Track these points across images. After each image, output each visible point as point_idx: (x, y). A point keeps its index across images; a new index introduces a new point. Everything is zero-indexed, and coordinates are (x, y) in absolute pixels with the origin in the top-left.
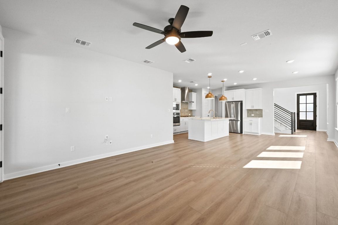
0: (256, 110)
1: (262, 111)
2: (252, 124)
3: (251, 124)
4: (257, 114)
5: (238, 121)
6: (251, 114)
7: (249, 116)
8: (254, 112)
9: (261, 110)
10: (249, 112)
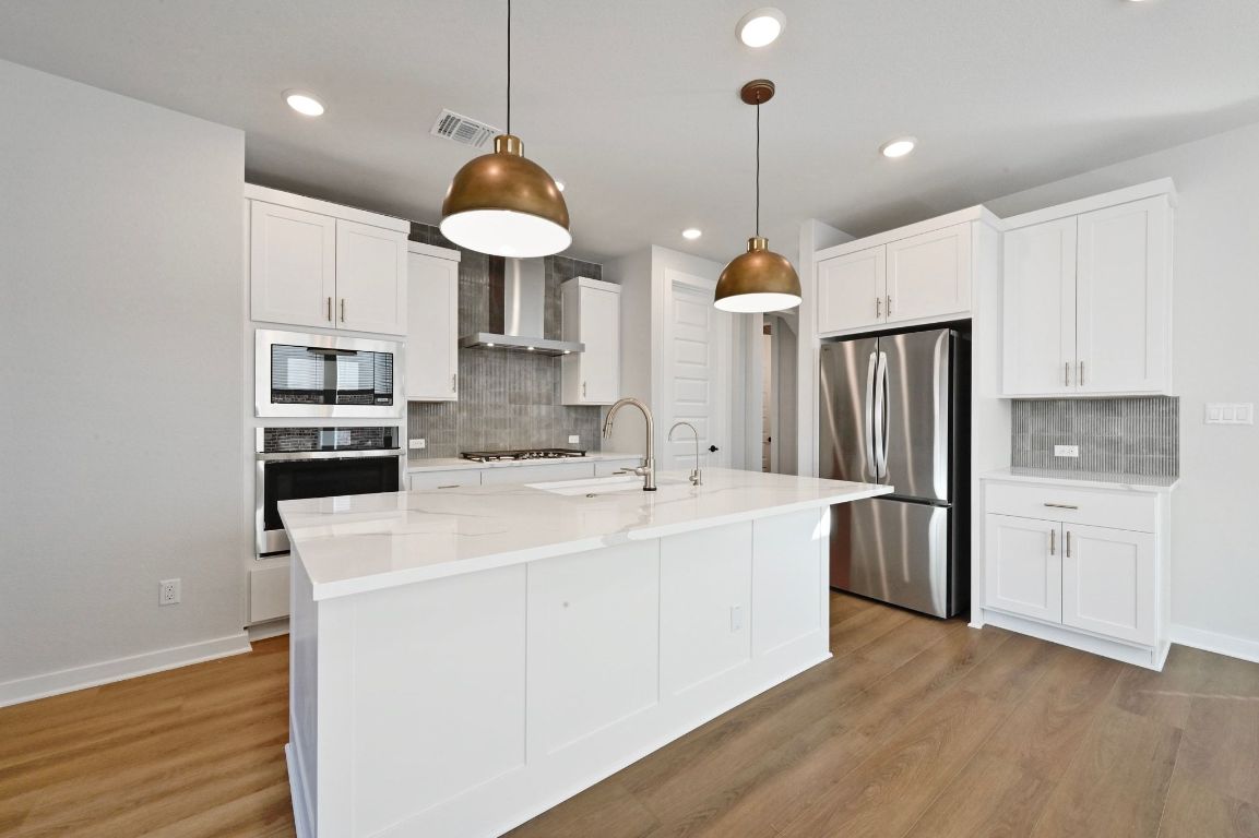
0: (1108, 404)
1: (1176, 412)
2: (1077, 545)
3: (1059, 544)
4: (1113, 444)
5: (931, 502)
6: (1045, 445)
7: (1029, 455)
8: (1080, 422)
9: (1163, 407)
10: (1034, 425)
